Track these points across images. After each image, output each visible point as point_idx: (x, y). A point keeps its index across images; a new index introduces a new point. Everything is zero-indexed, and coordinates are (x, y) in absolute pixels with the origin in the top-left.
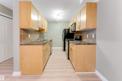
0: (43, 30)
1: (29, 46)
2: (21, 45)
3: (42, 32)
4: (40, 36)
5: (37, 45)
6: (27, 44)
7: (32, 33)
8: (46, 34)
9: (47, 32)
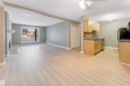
0: (96, 31)
1: (87, 40)
2: (84, 40)
3: (95, 33)
4: (93, 36)
5: (91, 40)
6: (86, 40)
7: (88, 34)
8: (99, 34)
9: (99, 32)
